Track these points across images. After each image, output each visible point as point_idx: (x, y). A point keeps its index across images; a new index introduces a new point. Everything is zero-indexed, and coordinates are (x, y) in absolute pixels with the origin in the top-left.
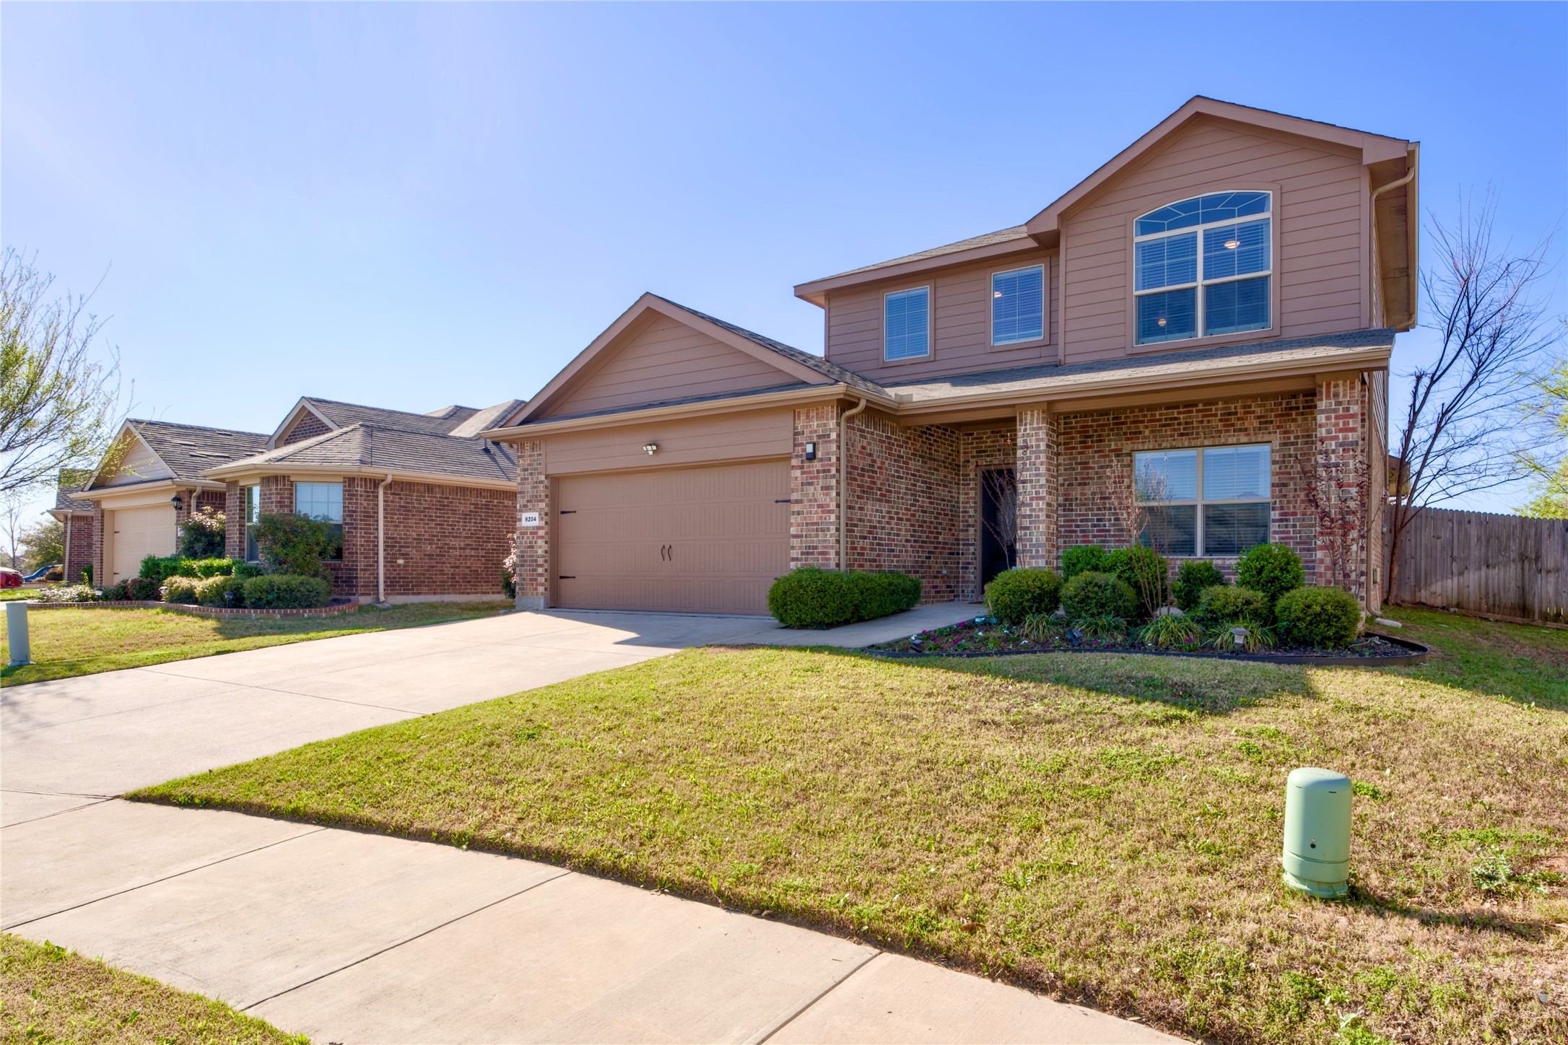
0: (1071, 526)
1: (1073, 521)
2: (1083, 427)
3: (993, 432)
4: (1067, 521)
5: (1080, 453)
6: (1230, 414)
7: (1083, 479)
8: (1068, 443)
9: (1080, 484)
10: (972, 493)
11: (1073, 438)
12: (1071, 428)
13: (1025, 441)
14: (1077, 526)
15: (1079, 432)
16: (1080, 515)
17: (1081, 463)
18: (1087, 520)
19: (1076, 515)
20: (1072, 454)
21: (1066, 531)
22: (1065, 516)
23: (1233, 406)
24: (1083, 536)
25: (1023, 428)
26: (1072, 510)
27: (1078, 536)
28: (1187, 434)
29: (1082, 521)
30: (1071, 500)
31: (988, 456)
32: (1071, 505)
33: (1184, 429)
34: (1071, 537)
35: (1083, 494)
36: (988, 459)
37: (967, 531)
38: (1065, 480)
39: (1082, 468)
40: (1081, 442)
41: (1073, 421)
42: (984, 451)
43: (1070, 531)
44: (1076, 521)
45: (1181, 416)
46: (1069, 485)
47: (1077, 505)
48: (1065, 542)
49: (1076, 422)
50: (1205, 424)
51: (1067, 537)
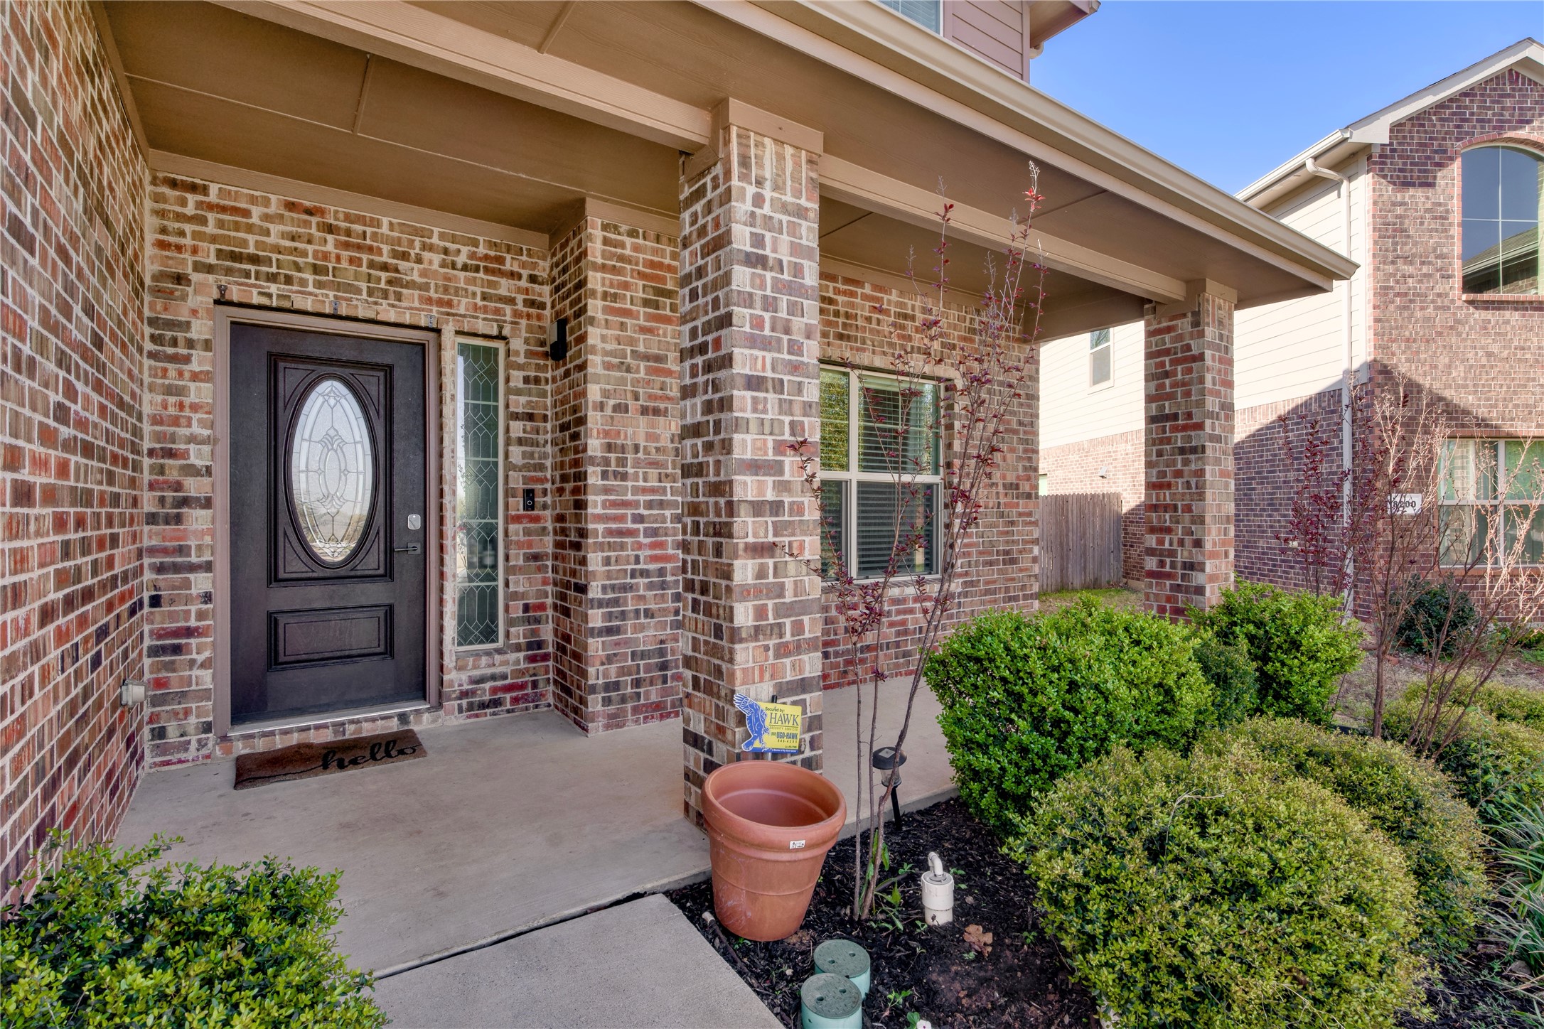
0: (621, 518)
1: (625, 504)
2: (652, 264)
3: (291, 206)
4: (614, 504)
5: (643, 330)
6: (906, 317)
7: (652, 397)
8: (615, 297)
9: (644, 411)
10: (200, 393)
11: (626, 286)
12: (622, 258)
13: (758, 241)
14: (639, 519)
15: (642, 275)
16: (645, 491)
17: (647, 357)
18: (662, 505)
19: (636, 490)
20: (623, 326)
21: (610, 532)
22: (606, 490)
23: (910, 303)
24: (653, 546)
25: (751, 190)
26: (624, 477)
27: (640, 546)
28: (848, 338)
29: (649, 505)
30: (623, 449)
31: (272, 278)
32: (622, 462)
33: (845, 325)
34: (622, 547)
35: (651, 437)
36: (273, 288)
37: (178, 519)
38: (606, 394)
39: (649, 371)
40: (646, 303)
41: (629, 241)
42: (254, 260)
43: (620, 533)
44: (636, 504)
45: (840, 299)
46: (617, 408)
47: (637, 464)
48: (607, 561)
49: (636, 248)
50: (874, 326)
51: (611, 546)
